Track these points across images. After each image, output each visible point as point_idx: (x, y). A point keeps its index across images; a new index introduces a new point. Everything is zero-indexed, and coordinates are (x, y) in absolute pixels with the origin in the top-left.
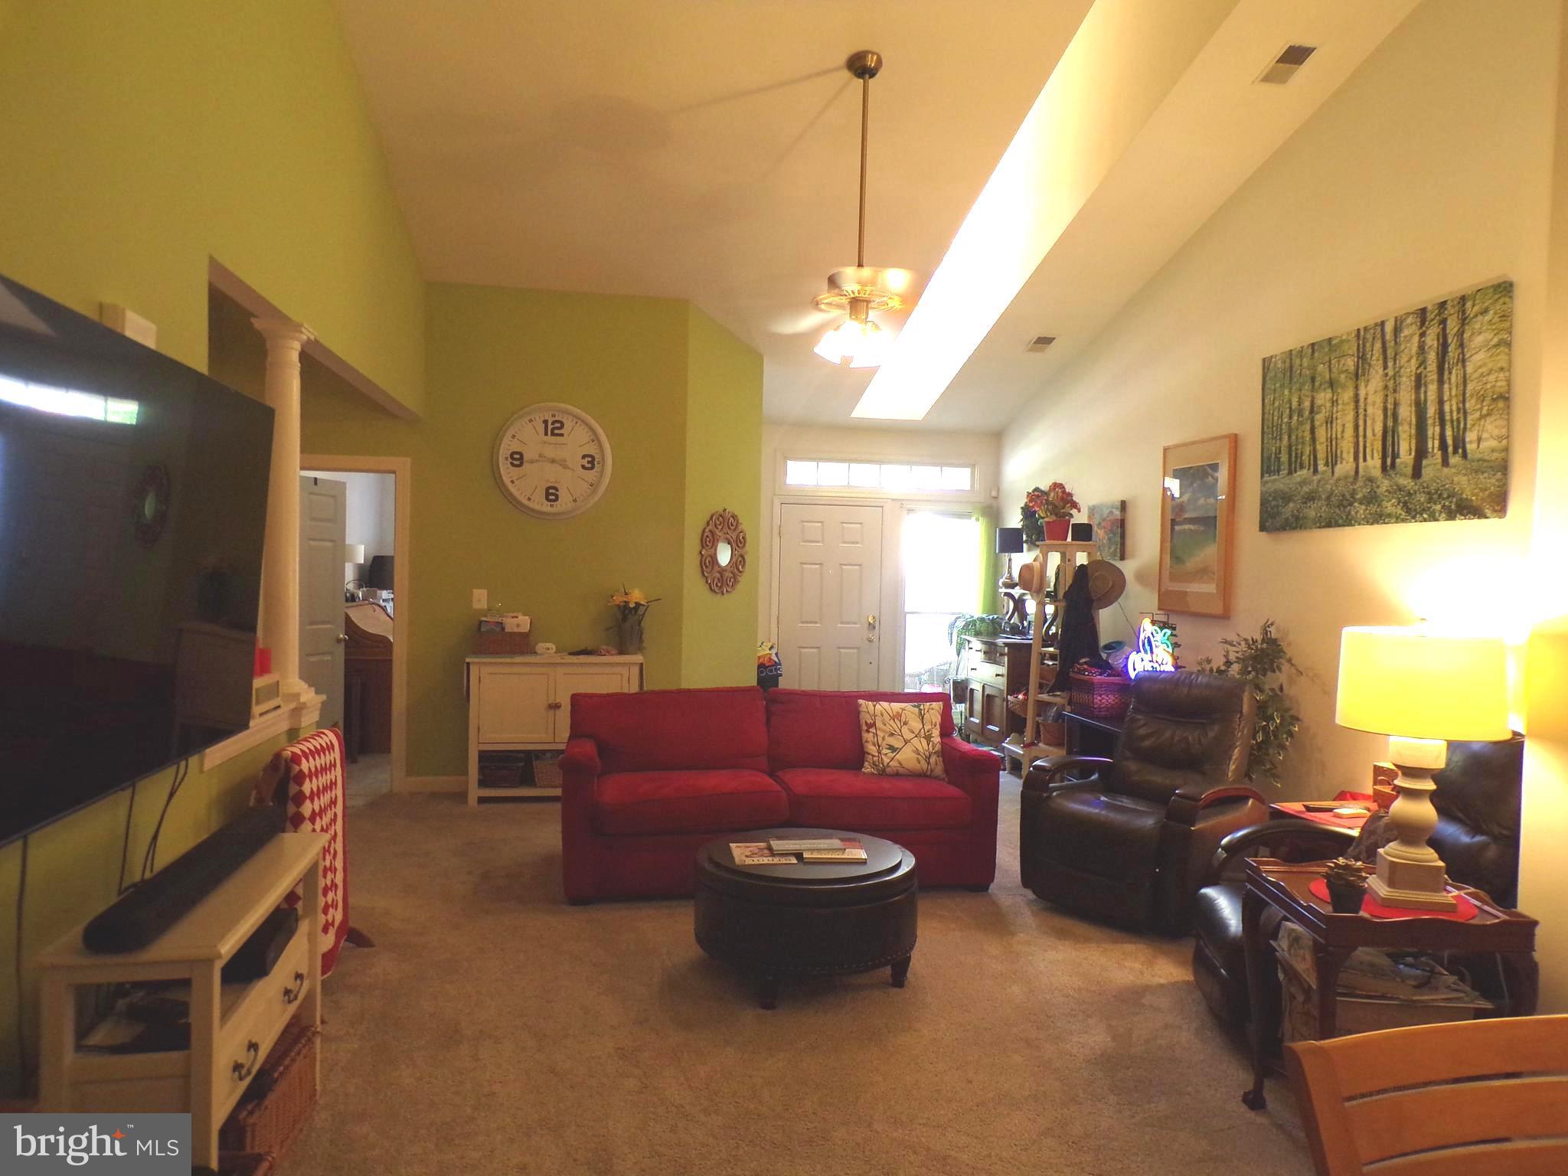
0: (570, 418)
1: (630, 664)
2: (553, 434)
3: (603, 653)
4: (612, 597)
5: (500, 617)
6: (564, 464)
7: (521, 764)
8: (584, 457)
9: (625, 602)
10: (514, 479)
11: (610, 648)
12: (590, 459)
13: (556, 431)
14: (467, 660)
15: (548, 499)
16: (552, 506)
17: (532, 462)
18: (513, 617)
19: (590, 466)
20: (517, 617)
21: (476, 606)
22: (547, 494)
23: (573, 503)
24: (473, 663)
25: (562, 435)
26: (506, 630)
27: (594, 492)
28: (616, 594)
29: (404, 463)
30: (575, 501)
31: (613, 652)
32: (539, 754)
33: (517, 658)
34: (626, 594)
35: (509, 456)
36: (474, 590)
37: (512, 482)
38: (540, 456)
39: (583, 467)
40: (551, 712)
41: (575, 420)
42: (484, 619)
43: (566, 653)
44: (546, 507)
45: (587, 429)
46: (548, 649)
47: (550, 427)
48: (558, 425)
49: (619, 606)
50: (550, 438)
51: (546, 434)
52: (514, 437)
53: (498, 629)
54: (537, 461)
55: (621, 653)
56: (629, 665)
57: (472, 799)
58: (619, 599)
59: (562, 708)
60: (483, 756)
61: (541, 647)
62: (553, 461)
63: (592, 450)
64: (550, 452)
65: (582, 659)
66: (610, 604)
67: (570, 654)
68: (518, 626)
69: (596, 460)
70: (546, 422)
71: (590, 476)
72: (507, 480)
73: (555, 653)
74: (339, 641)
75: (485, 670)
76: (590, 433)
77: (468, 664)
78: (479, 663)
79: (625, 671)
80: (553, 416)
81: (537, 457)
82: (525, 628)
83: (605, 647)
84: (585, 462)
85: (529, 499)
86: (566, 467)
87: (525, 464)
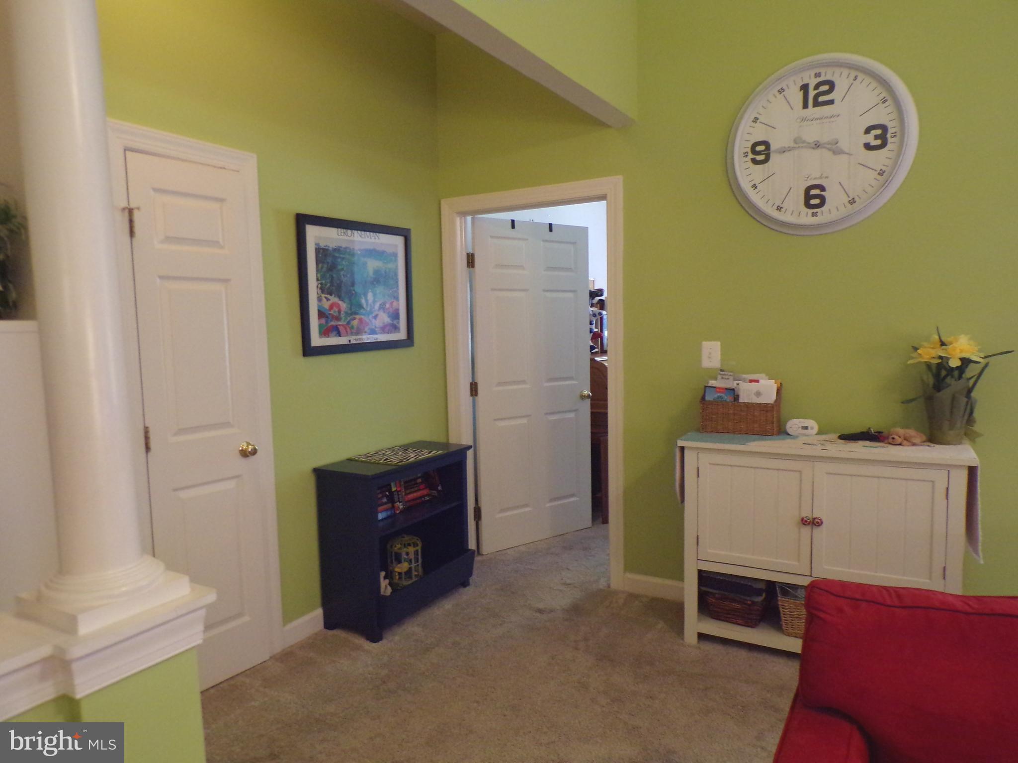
0: (845, 72)
1: (950, 466)
2: (816, 104)
3: (899, 440)
4: (916, 349)
5: (735, 380)
6: (835, 149)
7: (759, 599)
8: (868, 131)
9: (941, 357)
10: (756, 182)
11: (911, 432)
12: (879, 132)
13: (822, 99)
14: (680, 443)
15: (808, 205)
16: (814, 215)
17: (783, 151)
18: (751, 381)
19: (879, 142)
20: (757, 381)
21: (706, 363)
22: (808, 197)
23: (848, 205)
24: (691, 448)
25: (831, 102)
26: (741, 401)
27: (885, 184)
28: (925, 344)
29: (615, 184)
30: (852, 202)
31: (917, 440)
32: (788, 589)
33: (756, 443)
34: (943, 344)
35: (749, 150)
36: (704, 343)
37: (755, 187)
38: (795, 141)
39: (868, 147)
40: (806, 530)
41: (853, 73)
42: (712, 383)
43: (834, 436)
44: (806, 217)
45: (874, 84)
46: (806, 428)
47: (812, 93)
48: (825, 88)
49: (928, 366)
50: (812, 111)
51: (805, 106)
52: (756, 120)
53: (728, 398)
54: (790, 149)
55: (933, 439)
56: (948, 468)
57: (690, 636)
58: (929, 353)
59: (824, 525)
60: (704, 577)
61: (793, 425)
62: (817, 145)
63: (883, 115)
64: (812, 133)
65: (861, 449)
66: (910, 362)
67: (844, 437)
68: (758, 394)
69: (890, 131)
70: (805, 88)
71: (880, 158)
72: (745, 185)
73: (818, 433)
74: (583, 397)
75: (705, 458)
76: (880, 89)
77: (682, 449)
78: (697, 448)
79: (940, 478)
80: (818, 75)
81: (792, 145)
82: (769, 397)
83: (901, 431)
84: (870, 139)
85: (779, 208)
86: (837, 152)
87: (773, 156)
